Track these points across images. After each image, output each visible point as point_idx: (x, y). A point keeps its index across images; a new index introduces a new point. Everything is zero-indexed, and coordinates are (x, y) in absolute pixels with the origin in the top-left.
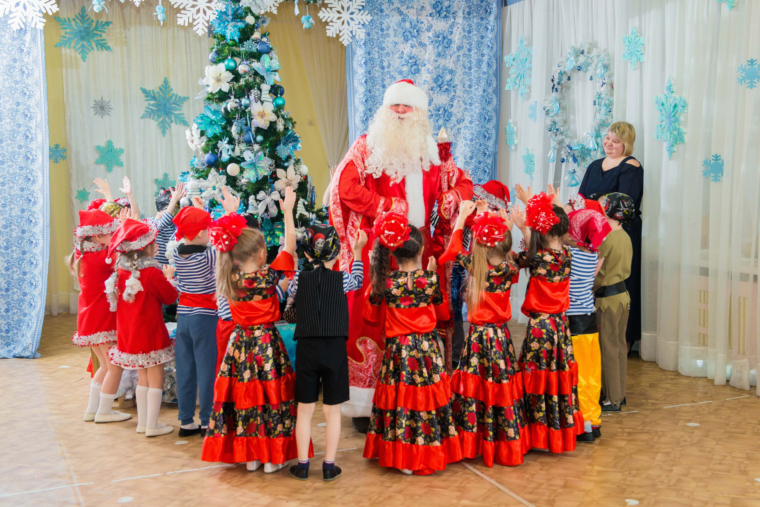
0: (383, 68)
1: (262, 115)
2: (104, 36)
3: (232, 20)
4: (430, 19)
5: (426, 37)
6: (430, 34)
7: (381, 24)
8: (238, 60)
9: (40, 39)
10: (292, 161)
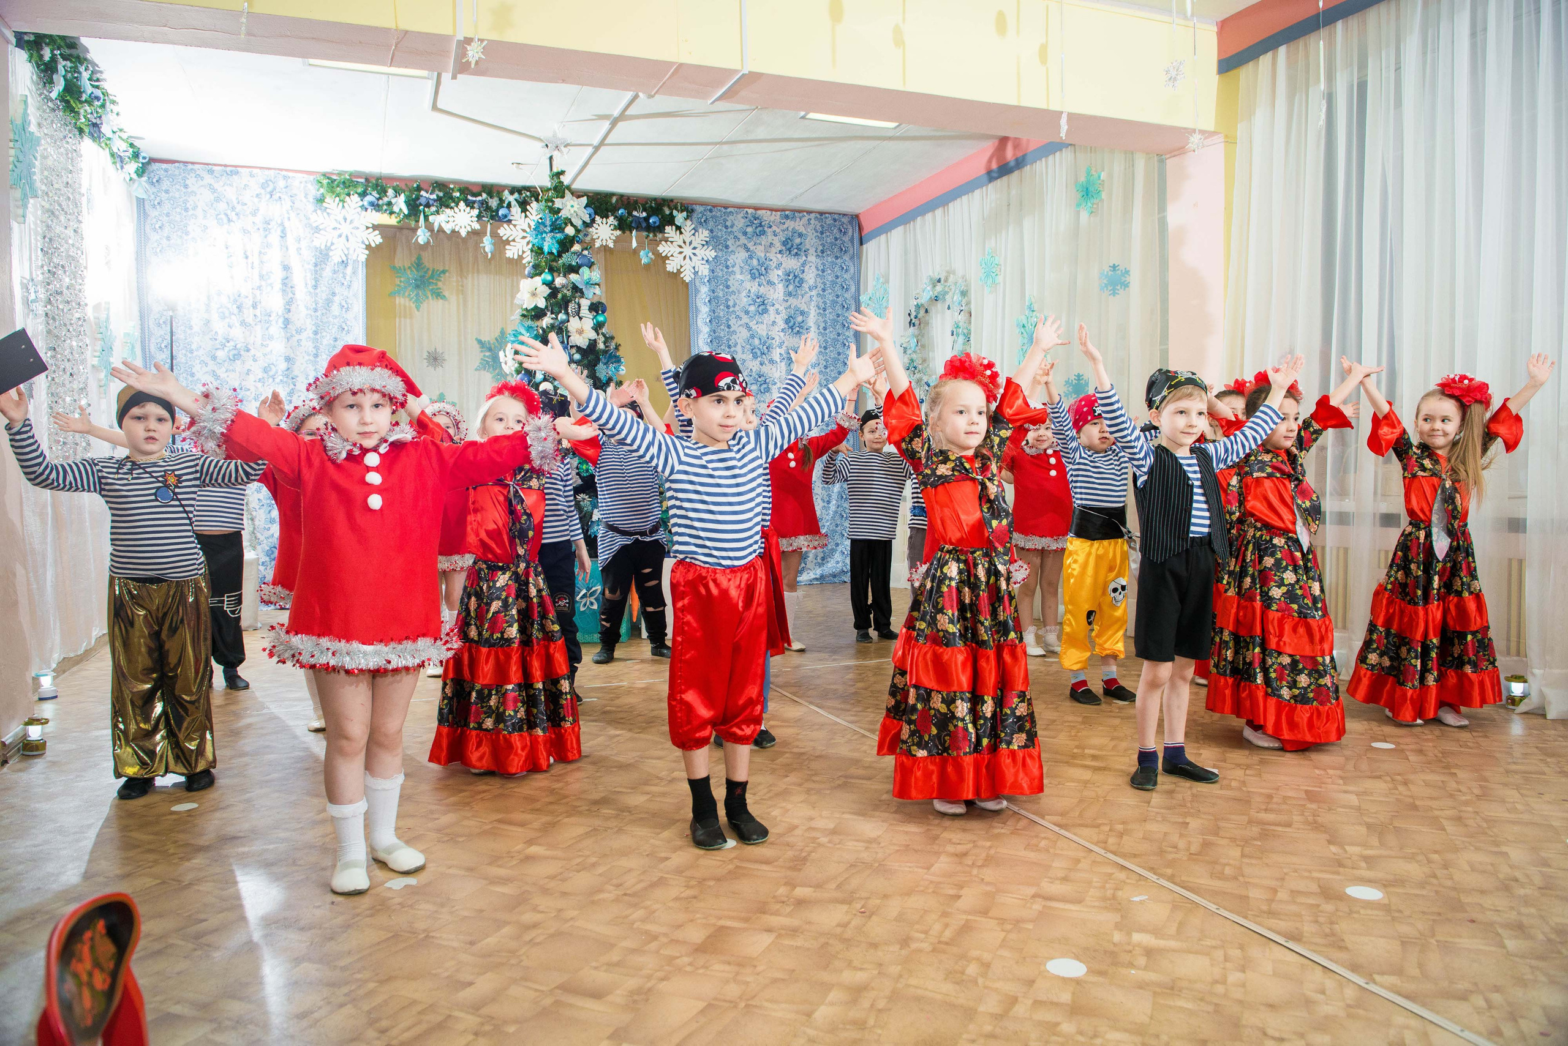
0: (728, 307)
1: (580, 332)
2: (440, 284)
3: (551, 231)
4: (779, 256)
5: (776, 275)
6: (780, 272)
7: (726, 260)
8: (555, 274)
9: (361, 273)
10: (612, 385)
